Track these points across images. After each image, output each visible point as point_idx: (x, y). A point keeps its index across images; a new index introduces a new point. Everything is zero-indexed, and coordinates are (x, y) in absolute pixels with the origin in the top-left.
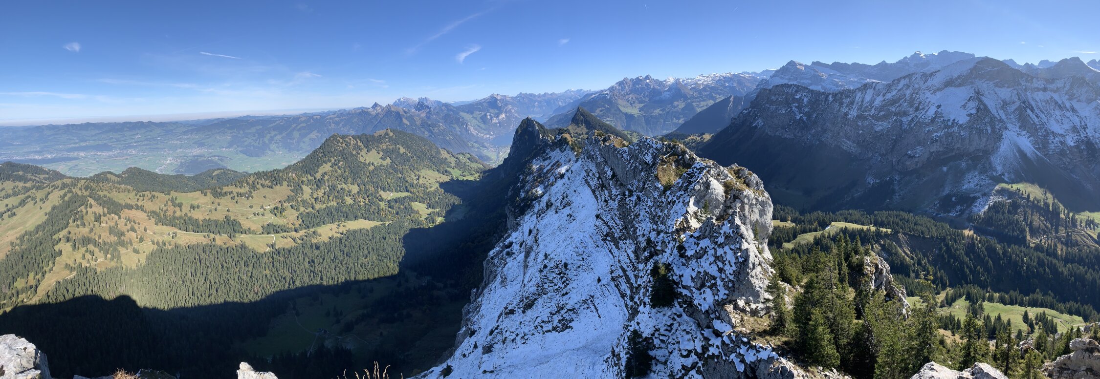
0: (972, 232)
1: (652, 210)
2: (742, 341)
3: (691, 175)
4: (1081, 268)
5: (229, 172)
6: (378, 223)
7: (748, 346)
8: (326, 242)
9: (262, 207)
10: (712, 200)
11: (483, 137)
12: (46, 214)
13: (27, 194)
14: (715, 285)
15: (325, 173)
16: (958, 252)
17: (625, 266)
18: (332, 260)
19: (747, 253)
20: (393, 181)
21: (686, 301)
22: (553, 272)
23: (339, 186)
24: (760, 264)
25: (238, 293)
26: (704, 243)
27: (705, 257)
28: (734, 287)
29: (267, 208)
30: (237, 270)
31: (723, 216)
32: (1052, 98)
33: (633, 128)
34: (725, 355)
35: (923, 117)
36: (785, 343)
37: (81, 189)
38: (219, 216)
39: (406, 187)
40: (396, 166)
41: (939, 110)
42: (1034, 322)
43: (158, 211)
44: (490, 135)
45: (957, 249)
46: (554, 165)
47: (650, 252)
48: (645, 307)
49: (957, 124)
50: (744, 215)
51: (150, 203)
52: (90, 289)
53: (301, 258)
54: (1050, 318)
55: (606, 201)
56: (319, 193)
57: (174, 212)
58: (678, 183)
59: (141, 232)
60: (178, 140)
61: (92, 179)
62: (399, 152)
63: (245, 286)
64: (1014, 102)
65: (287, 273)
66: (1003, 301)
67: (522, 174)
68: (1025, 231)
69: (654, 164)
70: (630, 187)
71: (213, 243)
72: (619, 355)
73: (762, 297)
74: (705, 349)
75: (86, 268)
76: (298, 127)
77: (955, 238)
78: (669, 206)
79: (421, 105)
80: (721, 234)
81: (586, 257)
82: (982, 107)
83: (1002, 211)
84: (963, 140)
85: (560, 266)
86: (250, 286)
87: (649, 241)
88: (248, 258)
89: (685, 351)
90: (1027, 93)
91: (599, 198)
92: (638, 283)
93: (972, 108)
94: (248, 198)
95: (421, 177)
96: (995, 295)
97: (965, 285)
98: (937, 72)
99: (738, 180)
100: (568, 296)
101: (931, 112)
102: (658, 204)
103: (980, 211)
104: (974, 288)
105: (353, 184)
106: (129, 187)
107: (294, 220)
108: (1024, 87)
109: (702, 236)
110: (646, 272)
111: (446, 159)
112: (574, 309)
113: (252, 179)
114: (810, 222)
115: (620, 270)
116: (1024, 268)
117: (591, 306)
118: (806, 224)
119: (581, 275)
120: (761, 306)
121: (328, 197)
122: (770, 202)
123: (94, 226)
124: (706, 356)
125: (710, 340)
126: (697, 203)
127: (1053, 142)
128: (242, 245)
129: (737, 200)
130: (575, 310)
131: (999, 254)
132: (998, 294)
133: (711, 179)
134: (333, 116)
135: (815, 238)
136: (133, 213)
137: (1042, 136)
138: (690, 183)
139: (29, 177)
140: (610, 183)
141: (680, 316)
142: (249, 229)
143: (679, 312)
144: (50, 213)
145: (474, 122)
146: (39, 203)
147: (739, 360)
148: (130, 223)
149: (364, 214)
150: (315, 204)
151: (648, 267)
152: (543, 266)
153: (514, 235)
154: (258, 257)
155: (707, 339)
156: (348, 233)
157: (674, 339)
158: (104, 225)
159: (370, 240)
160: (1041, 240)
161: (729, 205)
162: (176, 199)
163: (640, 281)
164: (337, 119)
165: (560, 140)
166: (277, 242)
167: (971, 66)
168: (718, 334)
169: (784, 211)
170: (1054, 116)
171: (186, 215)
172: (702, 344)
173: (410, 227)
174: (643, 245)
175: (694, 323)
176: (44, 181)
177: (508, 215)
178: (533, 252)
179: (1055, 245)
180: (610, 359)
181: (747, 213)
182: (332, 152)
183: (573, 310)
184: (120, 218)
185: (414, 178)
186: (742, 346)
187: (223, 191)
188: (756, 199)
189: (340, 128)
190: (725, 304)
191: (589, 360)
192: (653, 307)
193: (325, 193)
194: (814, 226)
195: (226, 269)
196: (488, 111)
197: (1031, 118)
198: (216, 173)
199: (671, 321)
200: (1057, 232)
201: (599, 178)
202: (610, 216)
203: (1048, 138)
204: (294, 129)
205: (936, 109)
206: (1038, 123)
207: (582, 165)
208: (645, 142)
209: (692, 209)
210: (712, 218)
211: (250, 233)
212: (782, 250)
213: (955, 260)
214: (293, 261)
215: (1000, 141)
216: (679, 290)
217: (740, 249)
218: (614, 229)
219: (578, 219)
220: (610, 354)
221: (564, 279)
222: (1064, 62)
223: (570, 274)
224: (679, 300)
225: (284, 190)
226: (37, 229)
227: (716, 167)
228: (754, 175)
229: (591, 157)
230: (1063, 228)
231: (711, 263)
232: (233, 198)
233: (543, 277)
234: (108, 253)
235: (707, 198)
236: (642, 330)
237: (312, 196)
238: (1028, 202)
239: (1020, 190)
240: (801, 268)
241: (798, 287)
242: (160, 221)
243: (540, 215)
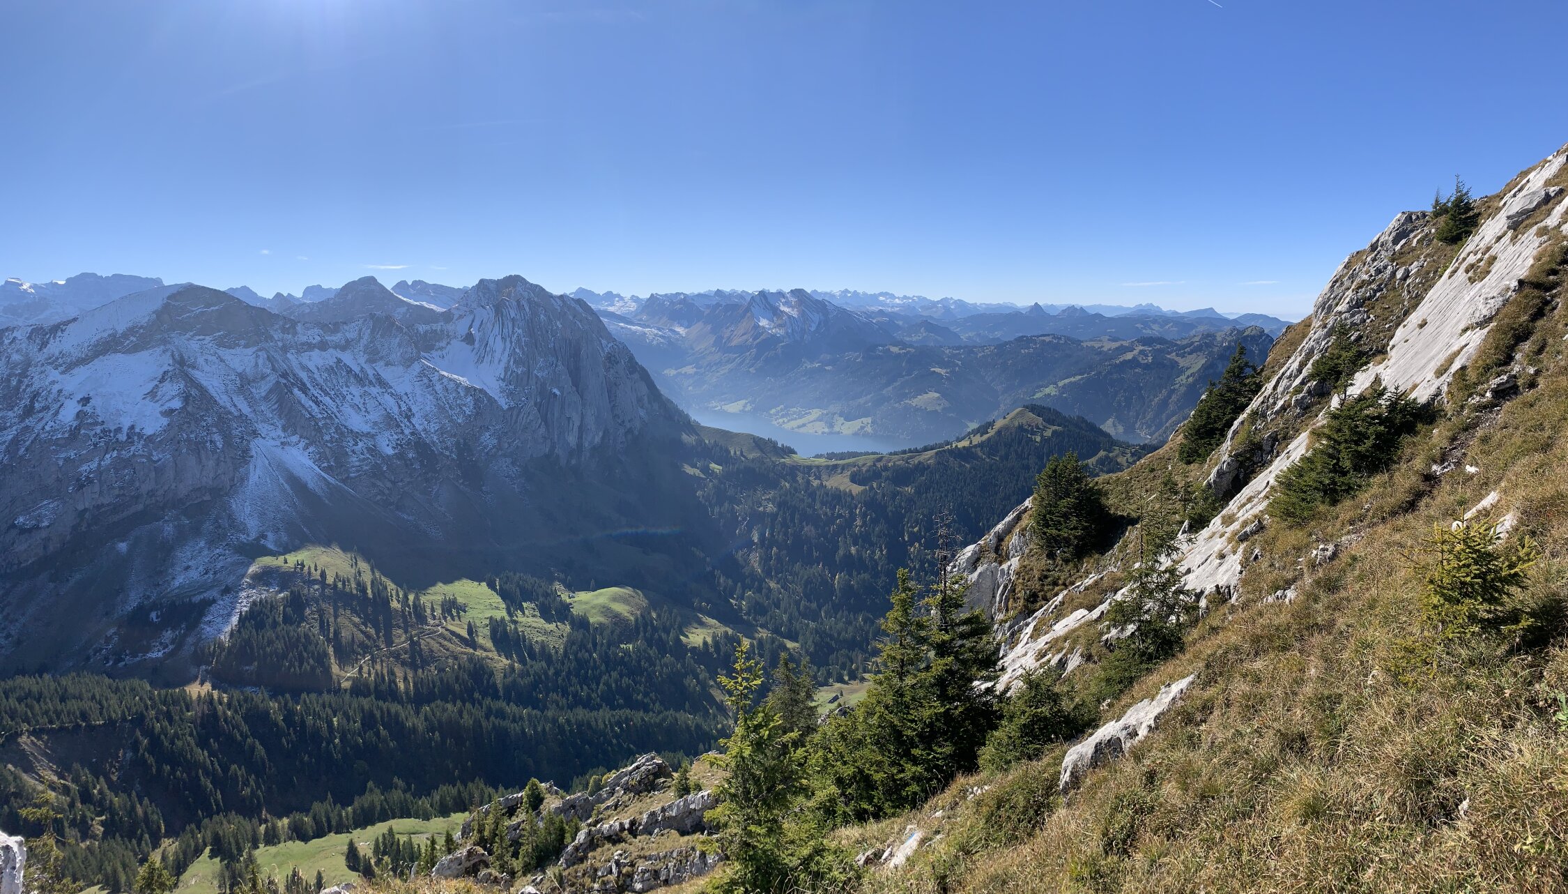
0: (208, 686)
4: (449, 706)
16: (179, 743)
32: (339, 361)
35: (47, 428)
41: (88, 409)
42: (372, 862)
45: (176, 736)
49: (140, 436)
54: (403, 839)
64: (263, 377)
66: (300, 834)
68: (326, 655)
77: (168, 712)
82: (194, 392)
83: (270, 620)
84: (159, 471)
90: (289, 355)
93: (172, 395)
96: (280, 824)
97: (206, 821)
98: (69, 322)
101: (69, 413)
103: (220, 631)
104: (229, 822)
108: (280, 344)
116: (337, 741)
127: (353, 451)
131: (276, 725)
132: (286, 821)
137: (331, 442)
160: (361, 668)
167: (158, 304)
170: (349, 397)
179: (392, 673)
197: (303, 406)
200: (389, 643)
203: (344, 444)
205: (79, 408)
206: (320, 416)
213: (174, 764)
215: (247, 463)
222: (350, 287)
230: (400, 631)
238: (323, 589)
239: (303, 565)
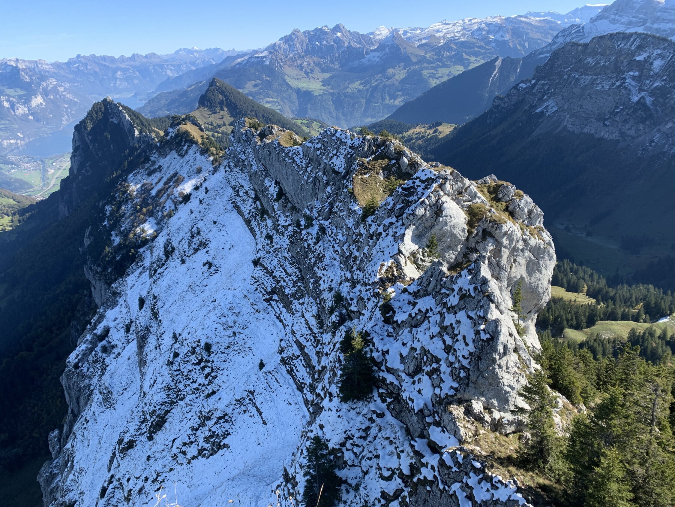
1: (345, 248)
2: (473, 467)
3: (410, 191)
7: (481, 476)
10: (443, 235)
14: (436, 371)
17: (302, 340)
19: (497, 327)
21: (392, 393)
22: (188, 361)
24: (516, 350)
26: (425, 303)
27: (425, 325)
28: (468, 379)
31: (461, 263)
33: (311, 114)
34: (442, 482)
36: (543, 487)
46: (169, 180)
47: (341, 315)
48: (331, 400)
50: (498, 264)
55: (269, 237)
58: (387, 204)
67: (109, 203)
69: (348, 173)
70: (308, 212)
72: (294, 478)
73: (511, 402)
74: (414, 469)
78: (371, 241)
80: (453, 290)
81: (240, 330)
85: (198, 350)
87: (339, 298)
89: (388, 470)
91: (258, 232)
92: (322, 364)
99: (494, 203)
100: (216, 396)
102: (354, 237)
109: (422, 291)
110: (334, 346)
112: (226, 415)
114: (628, 302)
115: (295, 347)
117: (250, 407)
118: (618, 303)
119: (233, 359)
120: (509, 417)
122: (552, 251)
124: (415, 480)
125: (423, 457)
126: (417, 238)
129: (489, 239)
130: (227, 417)
133: (445, 198)
135: (633, 332)
138: (408, 204)
140: (275, 207)
141: (381, 415)
143: (380, 409)
147: (465, 494)
151: (334, 340)
152: (172, 355)
153: (111, 314)
155: (418, 454)
157: (370, 452)
161: (473, 245)
163: (325, 361)
165: (177, 136)
168: (435, 449)
169: (576, 273)
172: (410, 461)
174: (329, 304)
175: (401, 428)
177: (93, 282)
178: (151, 336)
180: (282, 487)
181: (504, 261)
183: (224, 417)
186: (471, 474)
188: (524, 240)
190: (450, 403)
191: (249, 493)
192: (344, 400)
194: (634, 311)
199: (367, 423)
201: (256, 199)
202: (276, 260)
207: (226, 178)
208: (333, 135)
209: (408, 247)
210: (441, 264)
212: (560, 341)
216: (381, 374)
217: (484, 319)
218: (284, 281)
219: (222, 269)
220: (282, 480)
221: (208, 370)
223: (217, 360)
224: (381, 391)
227: (456, 179)
228: (527, 198)
229: (240, 164)
231: (434, 336)
233: (176, 373)
235: (435, 230)
236: (327, 437)
240: (596, 378)
241: (584, 408)
243: (156, 271)
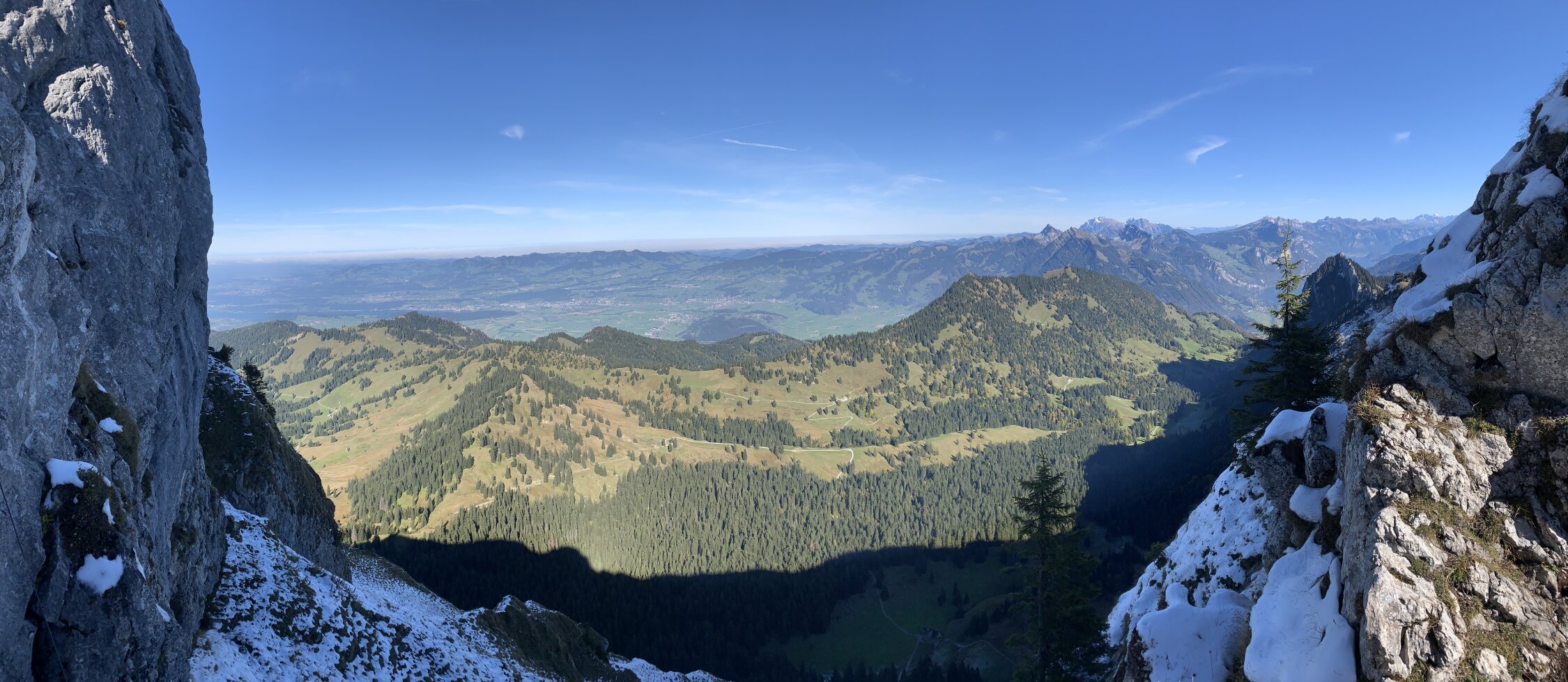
5: (780, 339)
6: (1044, 434)
8: (946, 465)
9: (833, 399)
11: (1246, 287)
12: (457, 398)
13: (432, 365)
15: (951, 341)
18: (956, 499)
20: (1073, 358)
23: (974, 364)
25: (781, 553)
29: (842, 400)
30: (782, 511)
37: (512, 361)
38: (756, 413)
39: (1097, 368)
40: (1079, 331)
43: (645, 401)
44: (1260, 283)
51: (629, 387)
52: (514, 531)
53: (897, 494)
56: (937, 376)
57: (675, 404)
59: (612, 438)
60: (689, 282)
61: (533, 346)
62: (1085, 306)
63: (793, 541)
65: (870, 519)
71: (742, 461)
75: (512, 493)
76: (906, 265)
79: (1132, 231)
86: (802, 540)
88: (804, 491)
94: (808, 383)
95: (1126, 351)
105: (1000, 360)
106: (594, 359)
107: (892, 423)
111: (1174, 321)
113: (818, 349)
121: (955, 383)
123: (530, 423)
128: (793, 467)
134: (969, 247)
136: (598, 405)
139: (439, 338)
142: (809, 438)
144: (462, 396)
145: (1230, 262)
146: (448, 380)
148: (592, 421)
149: (1019, 417)
150: (929, 396)
154: (822, 488)
156: (988, 450)
158: (547, 422)
159: (1028, 464)
162: (679, 381)
164: (976, 252)
166: (857, 462)
171: (695, 410)
173: (1101, 441)
176: (459, 346)
182: (962, 305)
184: (574, 412)
185: (1113, 353)
187: (764, 370)
189: (983, 267)
193: (948, 377)
195: (763, 509)
196: (1257, 244)
198: (756, 340)
204: (899, 268)
211: (809, 445)
214: (883, 498)
225: (874, 369)
226: (441, 420)
232: (782, 383)
234: (550, 471)
237: (924, 381)
242: (648, 420)
